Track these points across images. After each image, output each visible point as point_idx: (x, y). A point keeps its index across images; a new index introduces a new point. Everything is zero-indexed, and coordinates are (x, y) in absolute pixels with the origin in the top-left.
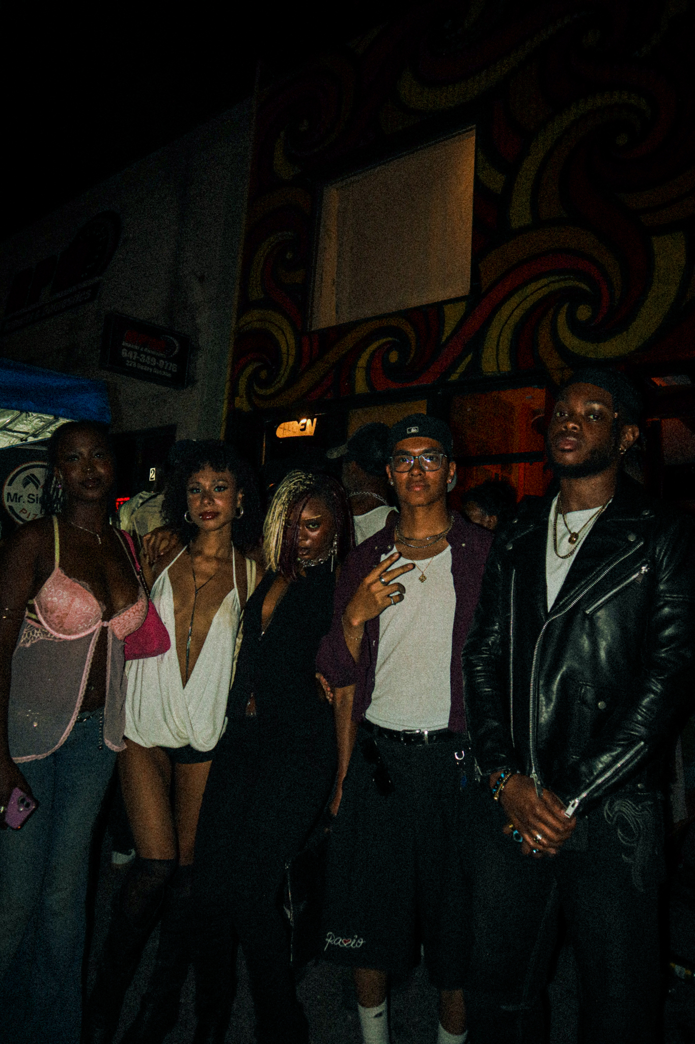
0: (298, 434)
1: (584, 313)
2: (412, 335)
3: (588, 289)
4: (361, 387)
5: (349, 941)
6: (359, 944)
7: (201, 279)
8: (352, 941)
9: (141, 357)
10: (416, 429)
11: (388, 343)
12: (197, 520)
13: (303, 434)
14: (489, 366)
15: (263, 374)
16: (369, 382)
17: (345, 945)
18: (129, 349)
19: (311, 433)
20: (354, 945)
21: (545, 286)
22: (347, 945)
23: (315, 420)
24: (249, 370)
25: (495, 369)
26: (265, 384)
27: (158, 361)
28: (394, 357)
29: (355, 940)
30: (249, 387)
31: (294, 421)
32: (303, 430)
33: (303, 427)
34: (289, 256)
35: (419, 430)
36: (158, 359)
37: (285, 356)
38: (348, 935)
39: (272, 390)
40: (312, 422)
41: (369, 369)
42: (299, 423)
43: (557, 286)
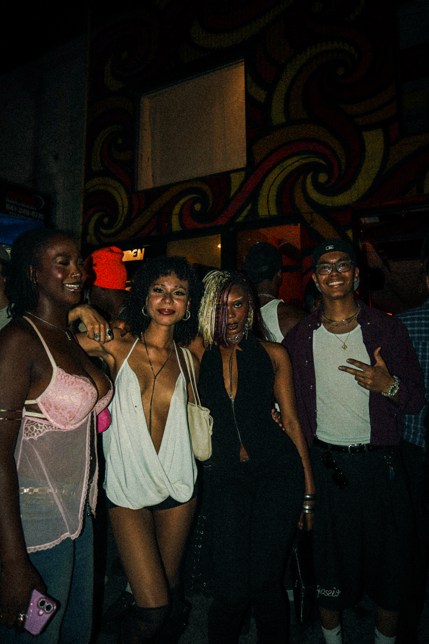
0: (132, 259)
1: (323, 178)
2: (209, 192)
3: (324, 163)
4: (176, 226)
5: (330, 592)
6: (337, 594)
7: (56, 157)
8: (332, 591)
9: (19, 210)
10: (332, 247)
11: (194, 198)
12: (153, 312)
13: (136, 258)
14: (263, 212)
15: (106, 220)
16: (182, 224)
17: (328, 594)
18: (11, 204)
19: (141, 258)
20: (334, 595)
21: (296, 161)
22: (329, 595)
23: (143, 250)
24: (95, 217)
25: (267, 213)
26: (109, 226)
27: (31, 212)
28: (198, 207)
29: (334, 591)
30: (96, 229)
31: (129, 250)
32: (136, 256)
33: (135, 254)
34: (120, 141)
35: (334, 247)
36: (31, 211)
37: (121, 208)
38: (330, 588)
39: (113, 231)
40: (141, 251)
41: (181, 215)
42: (132, 252)
43: (304, 161)
